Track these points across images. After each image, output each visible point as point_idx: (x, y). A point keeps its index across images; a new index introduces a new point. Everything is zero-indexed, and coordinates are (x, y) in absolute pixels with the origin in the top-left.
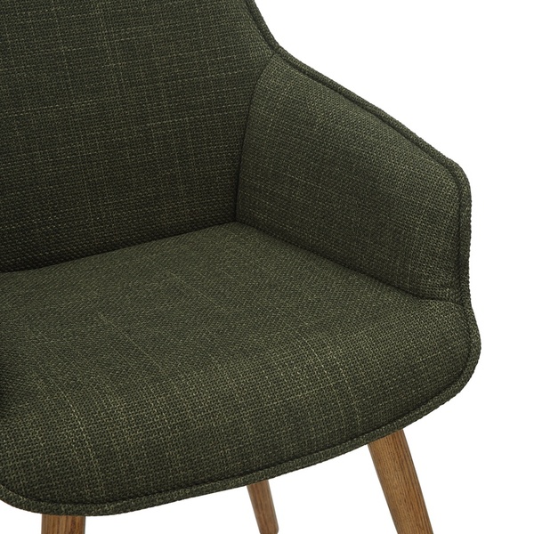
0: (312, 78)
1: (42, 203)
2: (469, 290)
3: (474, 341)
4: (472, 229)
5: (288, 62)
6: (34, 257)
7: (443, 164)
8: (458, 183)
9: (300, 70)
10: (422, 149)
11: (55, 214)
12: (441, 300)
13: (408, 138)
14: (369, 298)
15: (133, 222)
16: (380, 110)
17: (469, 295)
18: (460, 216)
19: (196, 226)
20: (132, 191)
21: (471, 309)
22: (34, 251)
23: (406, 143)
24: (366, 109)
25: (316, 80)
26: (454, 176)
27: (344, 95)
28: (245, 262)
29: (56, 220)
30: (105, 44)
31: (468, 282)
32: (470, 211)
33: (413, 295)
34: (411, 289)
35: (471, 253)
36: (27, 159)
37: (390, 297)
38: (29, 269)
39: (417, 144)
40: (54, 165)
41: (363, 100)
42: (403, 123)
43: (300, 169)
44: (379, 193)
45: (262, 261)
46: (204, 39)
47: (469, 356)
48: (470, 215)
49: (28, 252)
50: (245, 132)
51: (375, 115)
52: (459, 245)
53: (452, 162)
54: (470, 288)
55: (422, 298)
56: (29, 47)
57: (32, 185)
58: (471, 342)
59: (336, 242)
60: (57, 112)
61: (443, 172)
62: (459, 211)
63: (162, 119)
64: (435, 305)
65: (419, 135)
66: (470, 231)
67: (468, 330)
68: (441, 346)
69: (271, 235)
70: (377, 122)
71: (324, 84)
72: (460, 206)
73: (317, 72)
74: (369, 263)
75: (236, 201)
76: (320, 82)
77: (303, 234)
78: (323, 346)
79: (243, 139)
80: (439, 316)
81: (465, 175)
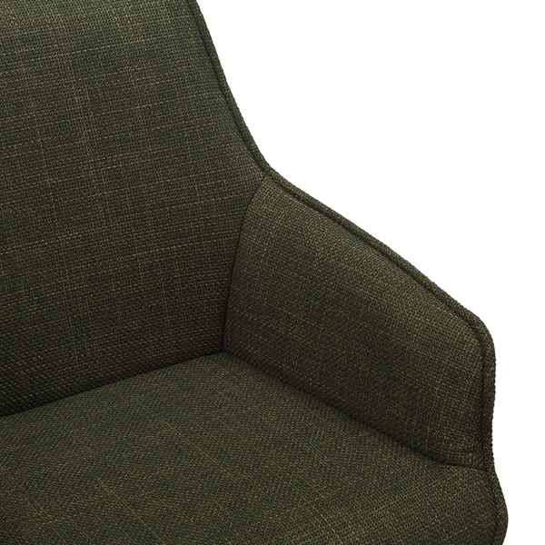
0: (308, 204)
1: (26, 344)
2: (492, 454)
3: (501, 513)
4: (496, 390)
5: (281, 185)
6: (18, 401)
7: (463, 317)
8: (480, 340)
9: (294, 195)
10: (437, 296)
11: (39, 354)
12: (464, 466)
13: (419, 282)
14: (384, 463)
15: (117, 357)
16: (385, 246)
17: (493, 459)
18: (483, 376)
19: (182, 358)
20: (117, 324)
21: (495, 475)
22: (18, 394)
23: (420, 289)
24: (370, 244)
25: (313, 207)
26: (476, 331)
27: (343, 226)
28: (242, 409)
29: (40, 361)
30: (91, 173)
31: (491, 445)
32: (494, 371)
33: (432, 458)
34: (429, 452)
35: (494, 414)
36: (12, 299)
37: (408, 462)
38: (13, 414)
39: (430, 290)
40: (39, 303)
41: (366, 234)
42: (412, 264)
43: (297, 306)
44: (391, 345)
45: (260, 408)
46: (193, 163)
47: (496, 529)
48: (495, 376)
49: (12, 396)
50: (234, 260)
51: (380, 252)
52: (482, 406)
53: (472, 316)
54: (494, 451)
55: (442, 462)
56: (14, 182)
57: (17, 326)
58: (497, 513)
59: (341, 389)
60: (42, 248)
61: (464, 328)
62: (482, 371)
63: (148, 249)
64: (457, 472)
65: (432, 278)
66: (495, 392)
67: (494, 498)
68: (467, 521)
69: (264, 371)
70: (384, 262)
71: (321, 212)
72: (483, 365)
73: (312, 198)
74: (380, 418)
75: (224, 330)
76: (316, 209)
77: (302, 376)
78: (345, 525)
79: (233, 267)
80: (463, 485)
81: (487, 331)
